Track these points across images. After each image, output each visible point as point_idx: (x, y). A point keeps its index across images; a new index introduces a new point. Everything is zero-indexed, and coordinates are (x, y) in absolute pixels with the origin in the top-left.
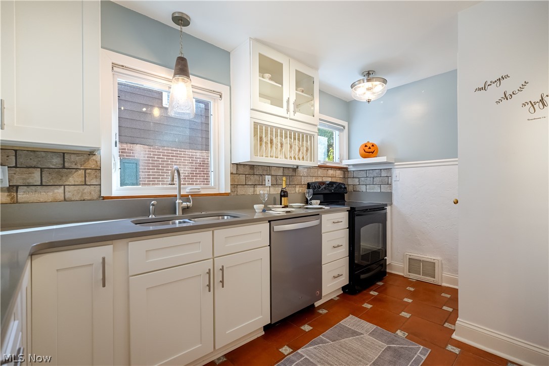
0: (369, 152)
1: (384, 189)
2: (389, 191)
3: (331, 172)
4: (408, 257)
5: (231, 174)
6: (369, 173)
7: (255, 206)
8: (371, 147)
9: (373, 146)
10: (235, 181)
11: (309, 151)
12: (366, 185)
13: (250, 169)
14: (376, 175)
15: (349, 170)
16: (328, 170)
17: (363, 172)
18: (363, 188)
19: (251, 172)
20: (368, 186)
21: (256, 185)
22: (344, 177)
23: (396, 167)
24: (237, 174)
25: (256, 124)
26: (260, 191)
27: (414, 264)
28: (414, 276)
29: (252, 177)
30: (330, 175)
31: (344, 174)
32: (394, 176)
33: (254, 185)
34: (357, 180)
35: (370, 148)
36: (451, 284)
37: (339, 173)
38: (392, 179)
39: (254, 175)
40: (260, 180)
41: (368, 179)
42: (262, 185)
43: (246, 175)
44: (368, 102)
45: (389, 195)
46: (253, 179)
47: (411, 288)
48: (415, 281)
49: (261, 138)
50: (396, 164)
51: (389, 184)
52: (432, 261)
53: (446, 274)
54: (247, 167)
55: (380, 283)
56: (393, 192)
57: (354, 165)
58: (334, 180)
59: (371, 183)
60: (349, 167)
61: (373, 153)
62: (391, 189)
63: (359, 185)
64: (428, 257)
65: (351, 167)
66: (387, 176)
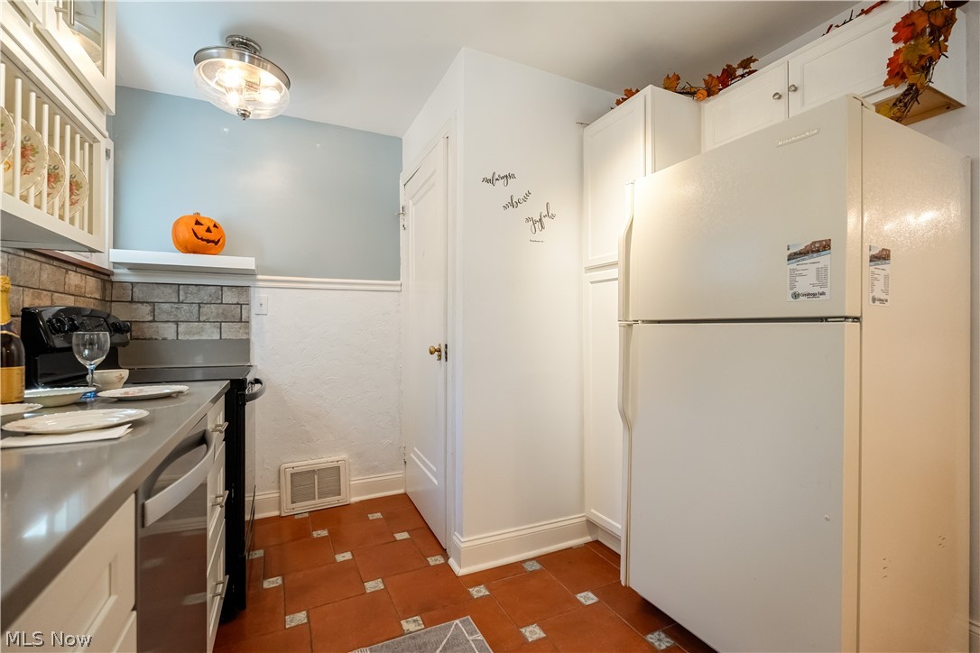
0: (208, 241)
1: (230, 331)
2: (244, 337)
3: (74, 279)
4: (289, 471)
6: (186, 293)
8: (212, 229)
9: (215, 226)
12: (177, 323)
14: (206, 299)
15: (114, 279)
16: (67, 270)
17: (168, 290)
18: (168, 331)
20: (182, 327)
22: (103, 300)
23: (261, 284)
27: (302, 482)
28: (303, 508)
30: (73, 290)
31: (104, 289)
32: (255, 309)
34: (147, 308)
35: (208, 230)
36: (362, 495)
37: (91, 284)
38: (249, 311)
41: (185, 307)
44: (244, 115)
45: (246, 345)
48: (307, 515)
50: (259, 277)
51: (244, 322)
52: (335, 464)
53: (356, 480)
56: (253, 339)
57: (135, 268)
58: (81, 303)
59: (194, 318)
60: (115, 271)
61: (216, 243)
62: (248, 334)
63: (154, 321)
64: (325, 460)
65: (125, 271)
66: (238, 304)
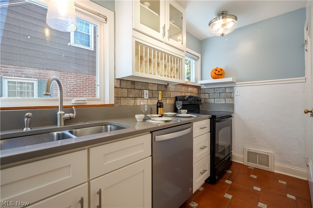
0: (219, 75)
1: (228, 101)
2: (232, 103)
3: (190, 89)
4: (247, 150)
5: (115, 87)
6: (216, 90)
7: (137, 116)
8: (220, 71)
9: (221, 70)
10: (118, 94)
11: (179, 71)
12: (214, 98)
13: (132, 84)
14: (221, 91)
15: (201, 88)
16: (188, 87)
17: (212, 90)
18: (212, 101)
19: (133, 86)
20: (215, 99)
21: (136, 97)
22: (198, 93)
23: (237, 85)
24: (120, 88)
25: (137, 43)
26: (140, 102)
27: (251, 156)
28: (252, 165)
29: (133, 91)
30: (190, 91)
31: (198, 91)
32: (236, 94)
33: (135, 98)
34: (207, 95)
35: (219, 72)
36: (280, 171)
37: (195, 90)
38: (234, 94)
39: (135, 89)
40: (140, 93)
41: (216, 94)
42: (141, 97)
43: (128, 89)
44: (222, 35)
45: (232, 106)
46: (134, 93)
47: (253, 176)
48: (253, 168)
49: (141, 57)
50: (237, 83)
51: (232, 98)
52: (266, 154)
53: (277, 164)
54: (129, 82)
55: (230, 172)
56: (235, 103)
57: (205, 85)
58: (192, 95)
59: (218, 97)
60: (201, 86)
61: (221, 75)
62: (233, 102)
63: (209, 98)
64: (262, 151)
65: (203, 86)
66: (230, 92)
